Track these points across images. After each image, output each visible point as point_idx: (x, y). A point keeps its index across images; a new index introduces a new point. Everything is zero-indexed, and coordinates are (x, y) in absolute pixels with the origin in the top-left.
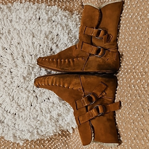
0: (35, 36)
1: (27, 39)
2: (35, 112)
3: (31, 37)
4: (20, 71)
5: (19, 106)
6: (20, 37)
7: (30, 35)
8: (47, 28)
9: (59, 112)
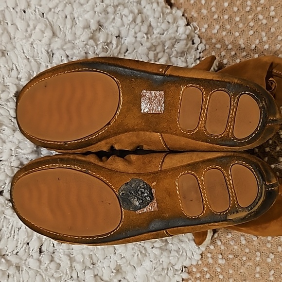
0: (58, 33)
1: (31, 40)
2: (53, 271)
3: (48, 33)
4: (6, 141)
5: (4, 259)
6: (8, 32)
7: (45, 29)
8: (91, 13)
9: (119, 262)
